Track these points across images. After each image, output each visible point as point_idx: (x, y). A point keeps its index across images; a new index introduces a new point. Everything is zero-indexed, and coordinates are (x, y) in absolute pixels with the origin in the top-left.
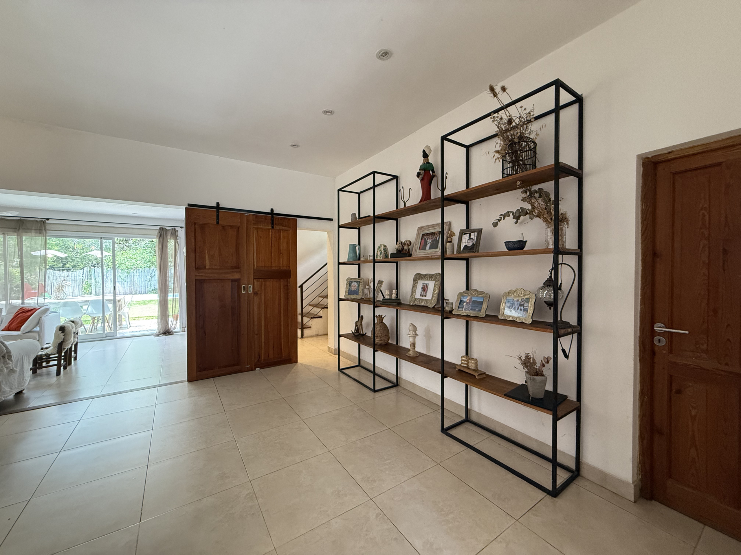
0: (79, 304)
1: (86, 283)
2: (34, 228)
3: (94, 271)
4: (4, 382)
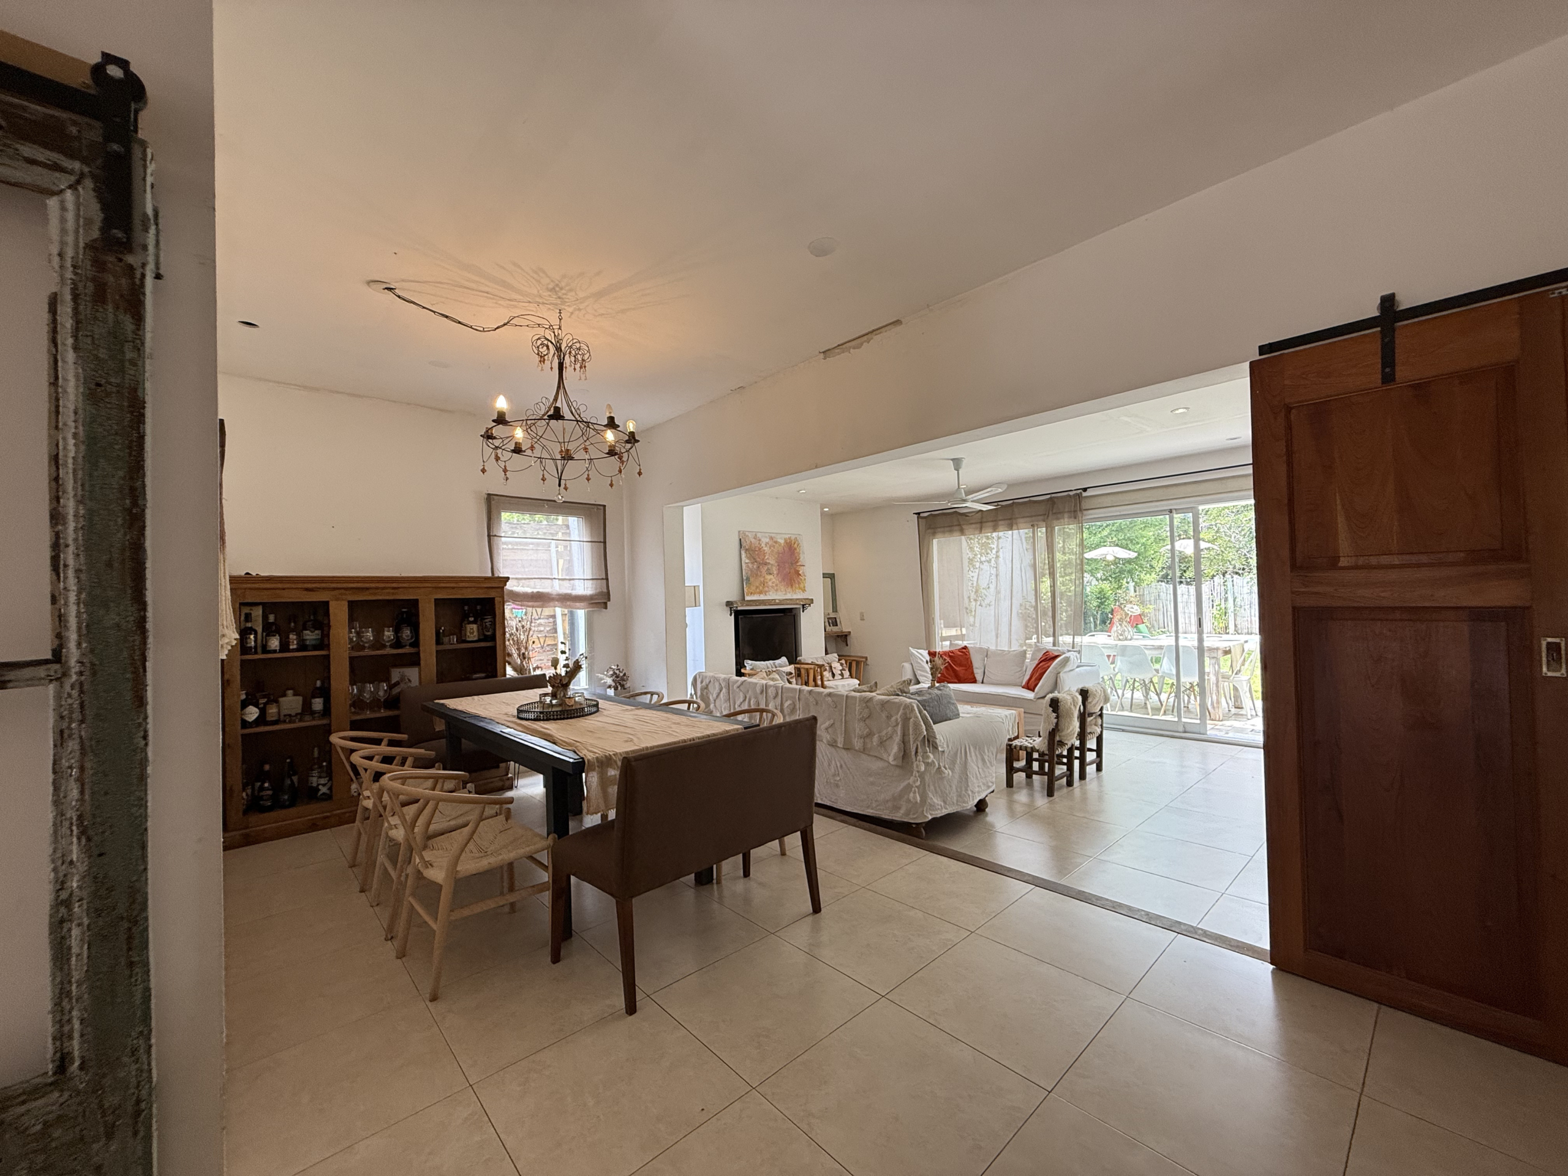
0: (1146, 651)
1: (1218, 608)
2: (1066, 510)
3: (1231, 583)
4: (932, 788)
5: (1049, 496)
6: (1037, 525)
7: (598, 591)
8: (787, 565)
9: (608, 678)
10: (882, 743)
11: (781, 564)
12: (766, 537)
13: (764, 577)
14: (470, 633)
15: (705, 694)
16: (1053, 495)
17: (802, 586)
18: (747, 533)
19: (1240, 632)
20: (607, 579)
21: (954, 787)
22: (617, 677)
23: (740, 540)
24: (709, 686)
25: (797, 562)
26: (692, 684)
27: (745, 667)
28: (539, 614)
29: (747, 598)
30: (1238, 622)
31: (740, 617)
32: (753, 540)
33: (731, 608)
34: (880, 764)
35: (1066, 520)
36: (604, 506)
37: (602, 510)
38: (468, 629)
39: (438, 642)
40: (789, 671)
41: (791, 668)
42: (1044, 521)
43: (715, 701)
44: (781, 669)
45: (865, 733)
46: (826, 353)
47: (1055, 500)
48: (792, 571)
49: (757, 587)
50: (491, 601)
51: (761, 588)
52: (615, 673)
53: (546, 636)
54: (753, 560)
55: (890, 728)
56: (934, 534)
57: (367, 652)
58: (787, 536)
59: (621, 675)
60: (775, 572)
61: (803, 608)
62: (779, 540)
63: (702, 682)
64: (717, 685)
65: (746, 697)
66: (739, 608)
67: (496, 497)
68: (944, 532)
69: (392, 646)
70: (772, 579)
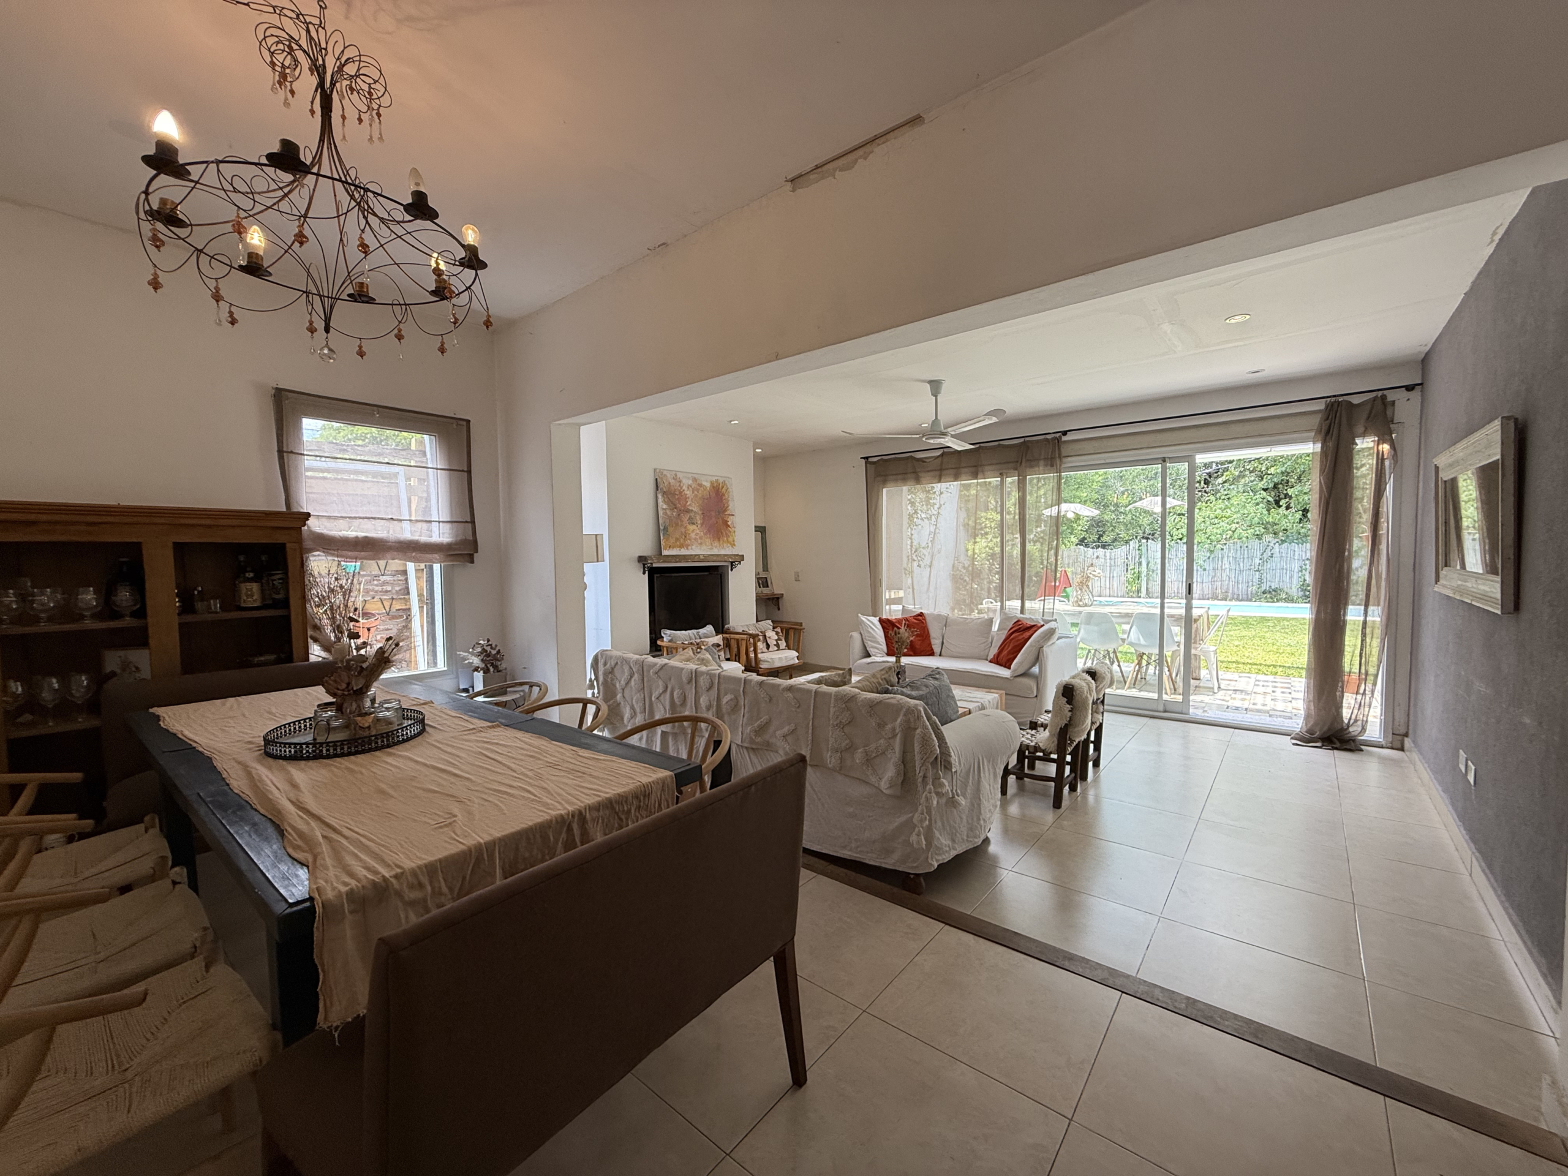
0: (1113, 619)
1: (1133, 572)
2: (1043, 457)
3: (1146, 547)
4: (939, 824)
5: (1022, 440)
6: (1006, 474)
7: (459, 538)
8: (713, 514)
9: (473, 658)
10: (869, 761)
11: (706, 512)
12: (689, 478)
13: (686, 527)
14: (247, 596)
15: (609, 680)
16: (1027, 439)
17: (730, 539)
18: (665, 472)
19: (1151, 595)
20: (473, 522)
21: (965, 818)
22: (488, 655)
23: (656, 479)
24: (615, 669)
25: (725, 510)
26: (592, 666)
27: (663, 637)
28: (382, 568)
29: (665, 553)
30: (1150, 586)
31: (656, 575)
32: (672, 481)
33: (644, 565)
34: (864, 790)
35: (1041, 468)
36: (469, 421)
37: (465, 428)
38: (244, 591)
39: (187, 607)
40: (716, 642)
41: (718, 639)
42: (1016, 469)
43: (623, 690)
44: (706, 640)
45: (844, 744)
46: (795, 181)
47: (1030, 445)
48: (720, 521)
49: (677, 539)
50: (282, 547)
51: (682, 540)
52: (484, 650)
53: (393, 599)
54: (673, 505)
55: (882, 741)
56: (885, 482)
57: (44, 627)
58: (714, 479)
59: (494, 652)
60: (699, 522)
61: (732, 565)
62: (705, 483)
63: (605, 664)
64: (626, 669)
65: (667, 687)
66: (654, 565)
67: (290, 395)
68: (896, 480)
69: (98, 616)
70: (694, 530)
